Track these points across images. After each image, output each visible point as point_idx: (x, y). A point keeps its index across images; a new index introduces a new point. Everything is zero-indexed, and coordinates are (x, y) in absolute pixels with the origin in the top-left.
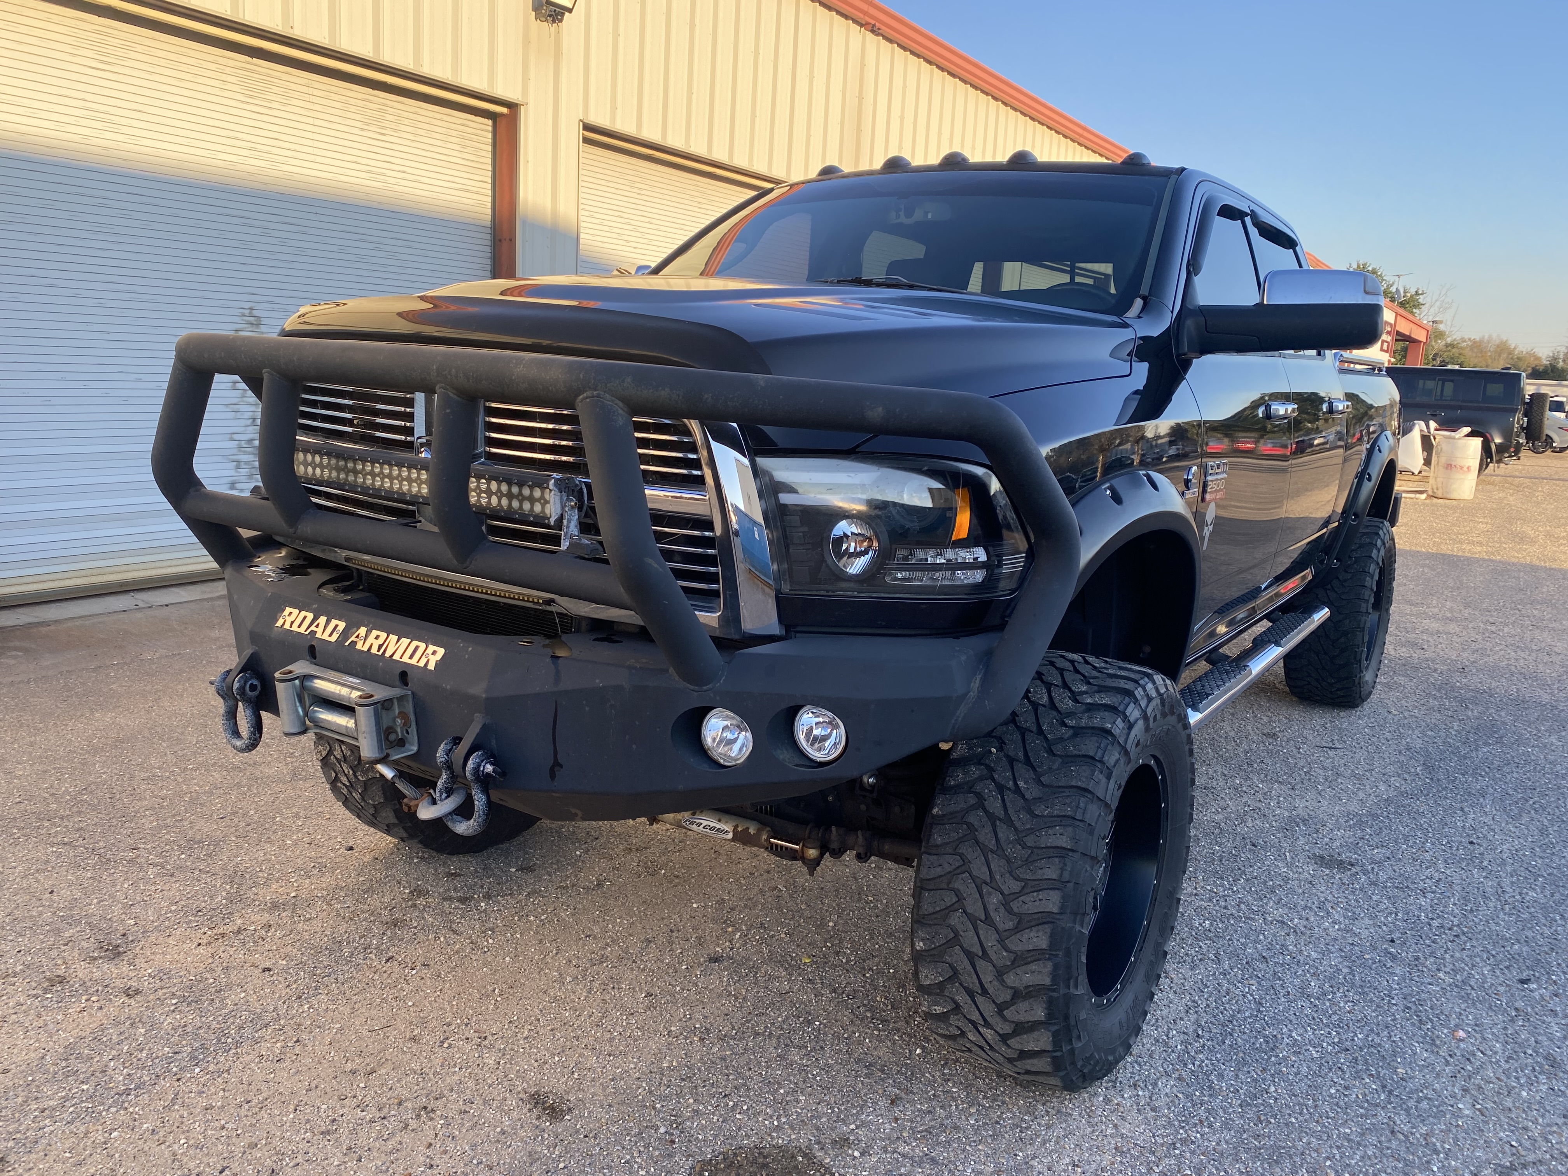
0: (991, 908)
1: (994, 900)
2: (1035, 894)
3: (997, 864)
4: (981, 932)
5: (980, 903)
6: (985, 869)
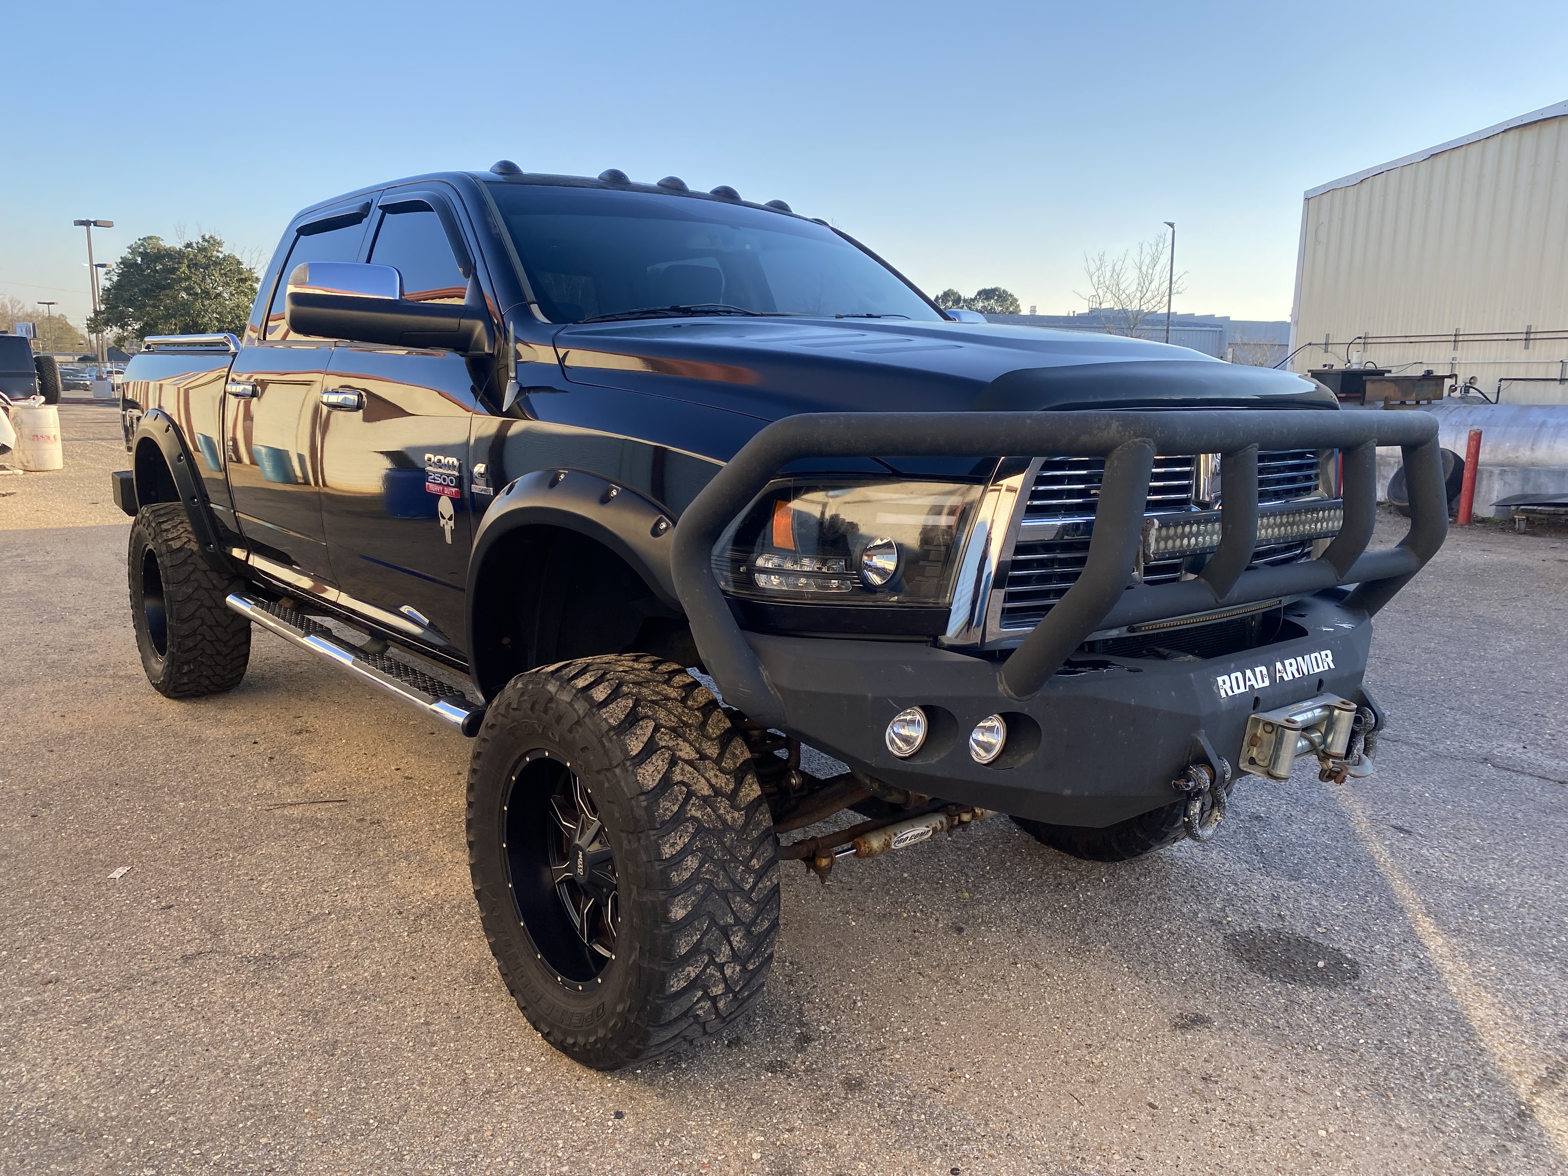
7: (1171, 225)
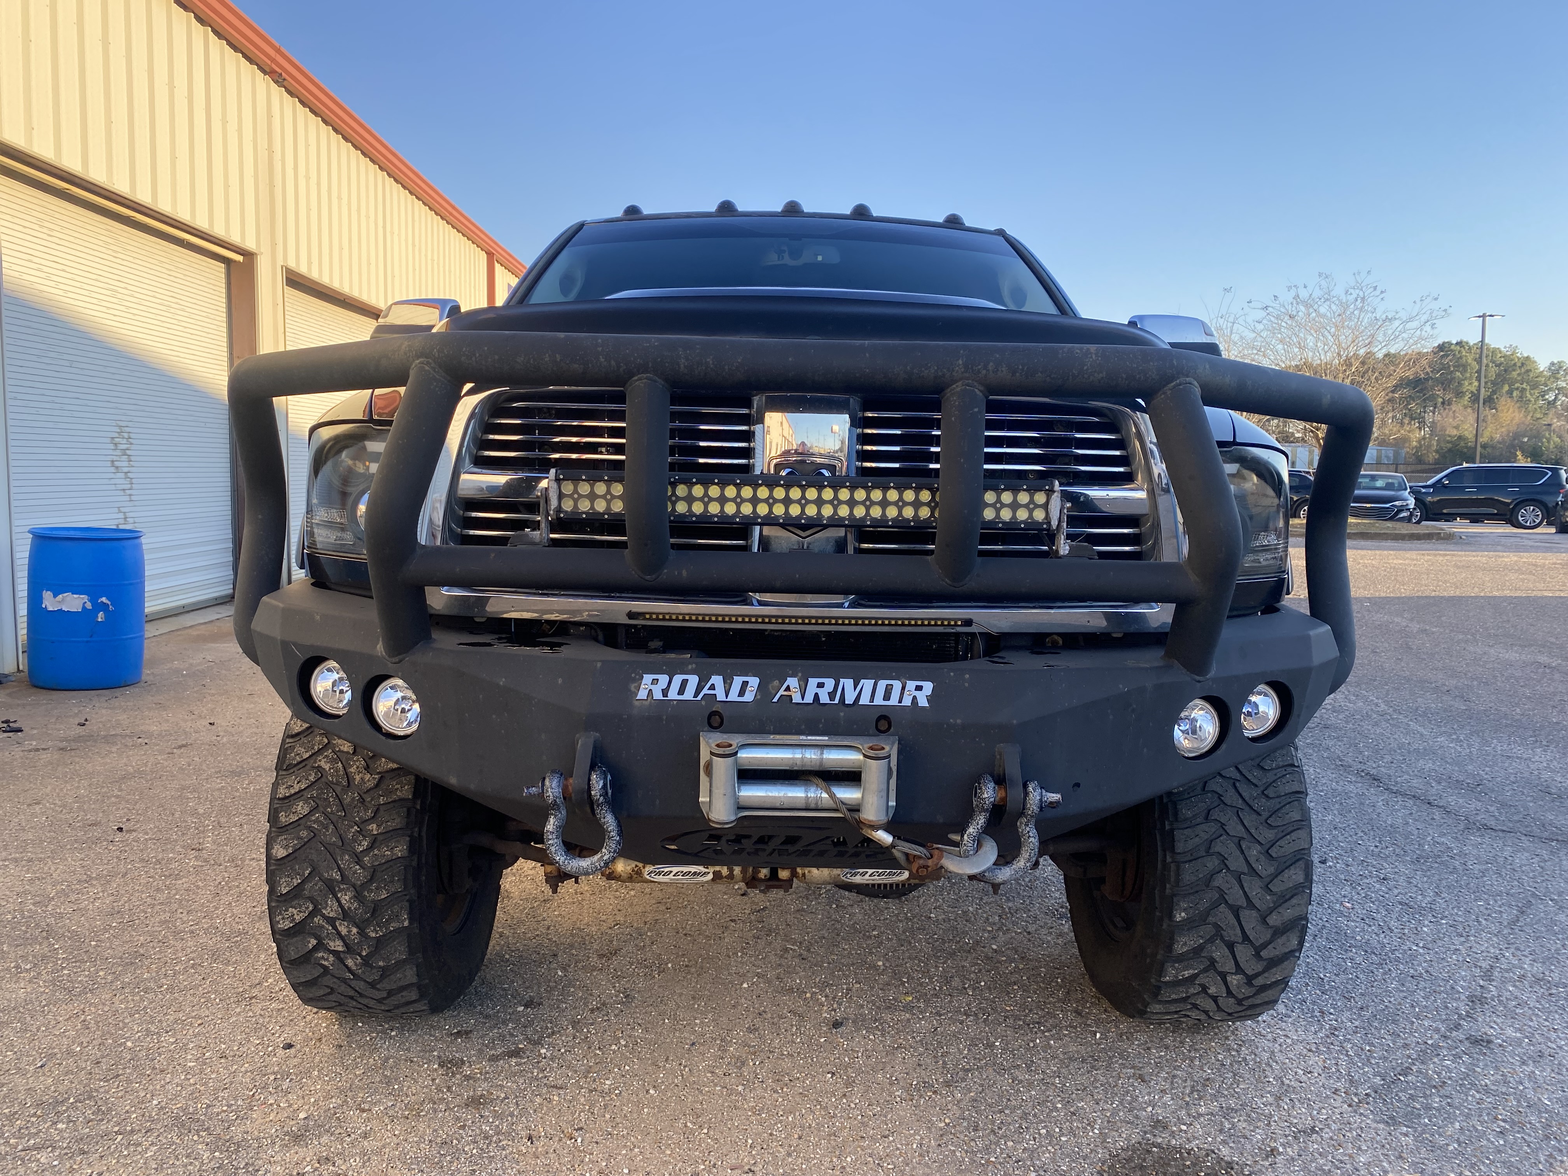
0: (1252, 861)
1: (1254, 852)
2: (1288, 837)
3: (1249, 819)
4: (1245, 885)
5: (1242, 858)
6: (1241, 827)
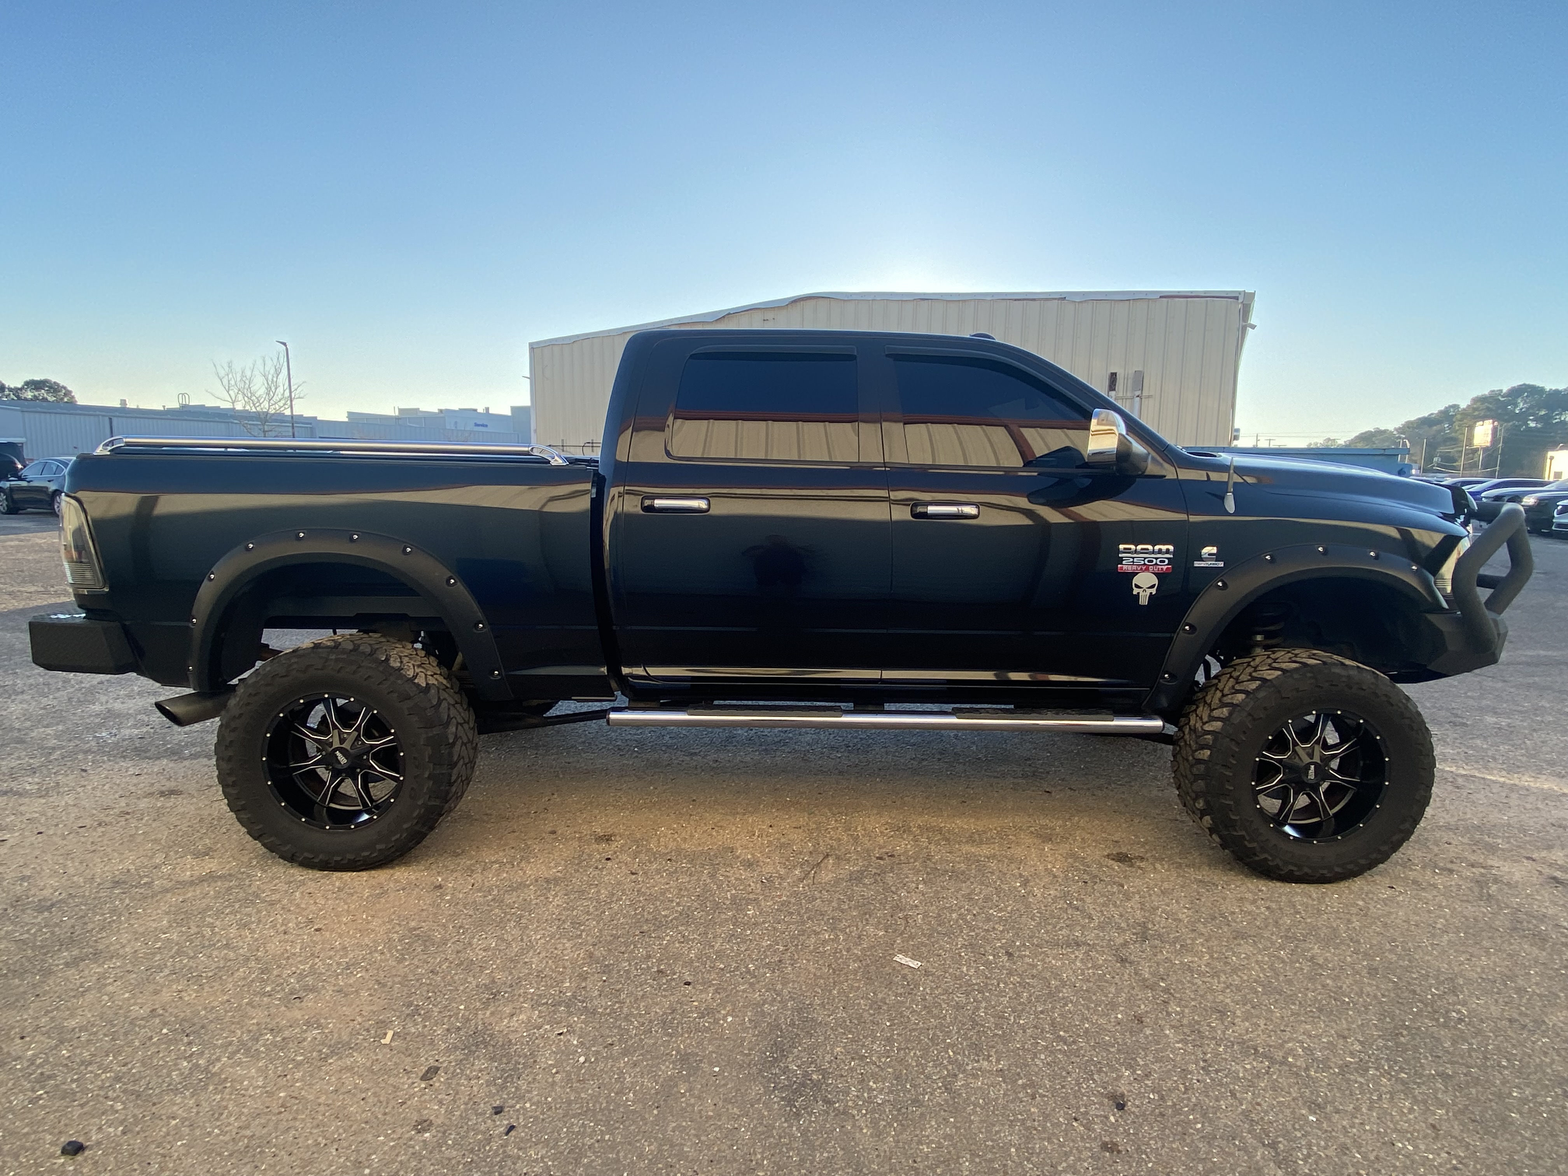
7: (284, 344)
